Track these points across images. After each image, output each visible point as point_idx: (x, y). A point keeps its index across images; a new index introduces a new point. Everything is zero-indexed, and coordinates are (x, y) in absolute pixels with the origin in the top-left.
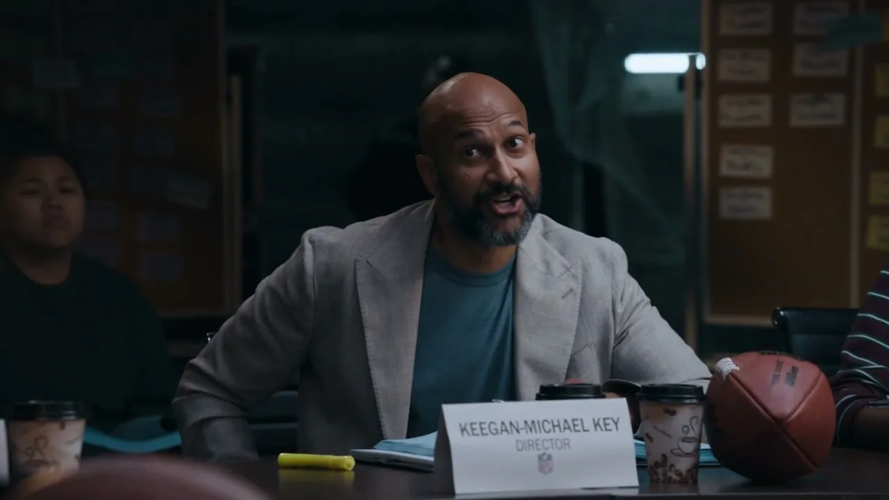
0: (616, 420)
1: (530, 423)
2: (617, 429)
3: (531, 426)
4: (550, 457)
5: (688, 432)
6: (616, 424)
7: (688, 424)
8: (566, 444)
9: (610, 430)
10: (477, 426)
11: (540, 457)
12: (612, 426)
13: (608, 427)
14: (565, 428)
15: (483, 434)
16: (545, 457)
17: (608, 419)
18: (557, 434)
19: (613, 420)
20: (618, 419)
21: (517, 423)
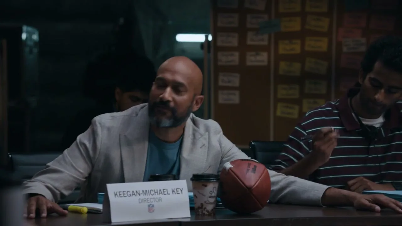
0: (181, 189)
1: (145, 191)
2: (182, 193)
3: (145, 192)
4: (153, 206)
5: (212, 193)
6: (181, 191)
7: (212, 191)
8: (160, 200)
9: (179, 194)
10: (122, 193)
11: (149, 206)
12: (180, 192)
13: (178, 192)
14: (160, 193)
15: (124, 196)
16: (151, 206)
17: (178, 189)
18: (156, 196)
19: (180, 189)
20: (182, 189)
21: (139, 191)
